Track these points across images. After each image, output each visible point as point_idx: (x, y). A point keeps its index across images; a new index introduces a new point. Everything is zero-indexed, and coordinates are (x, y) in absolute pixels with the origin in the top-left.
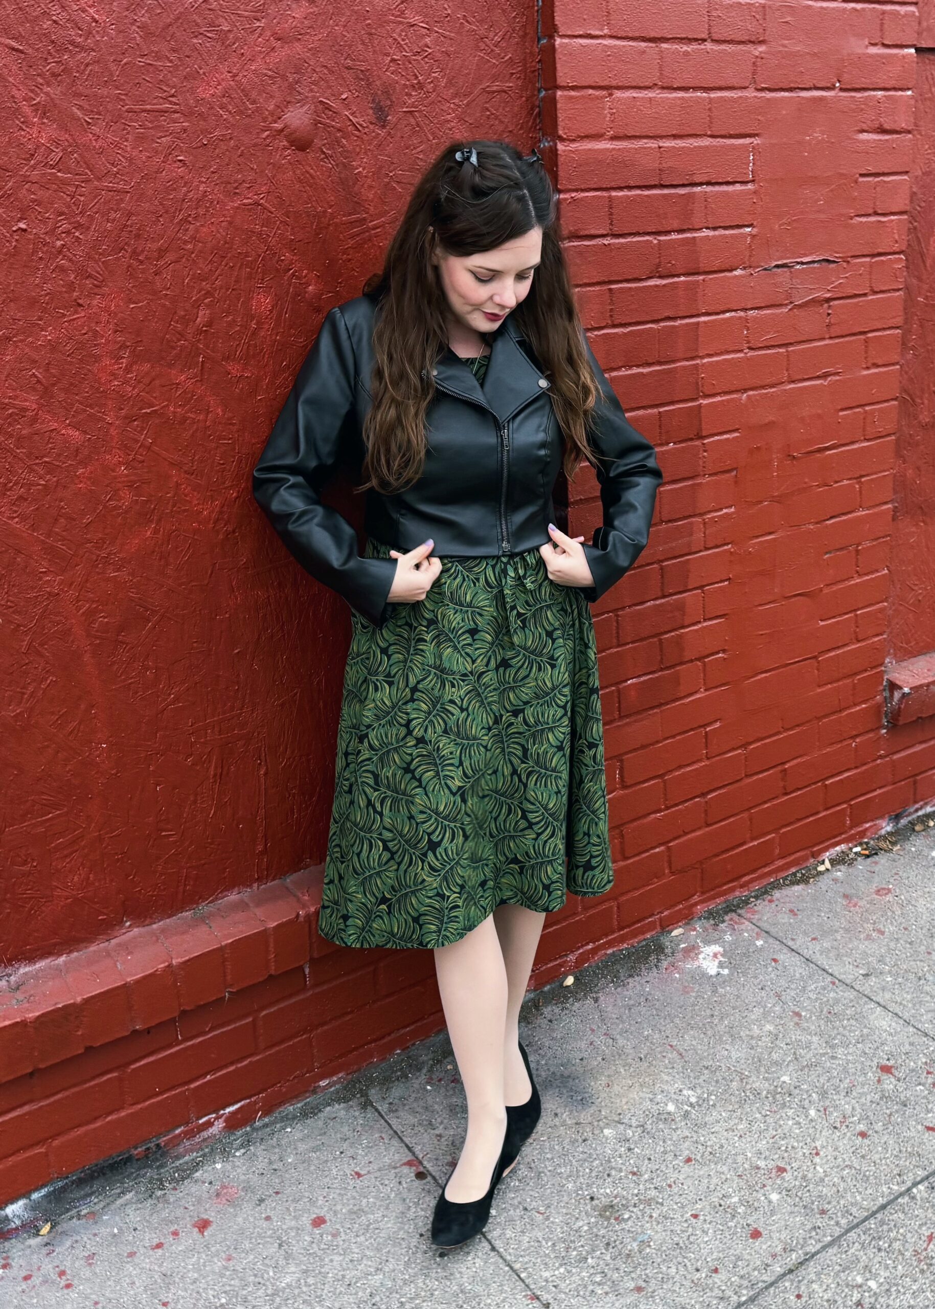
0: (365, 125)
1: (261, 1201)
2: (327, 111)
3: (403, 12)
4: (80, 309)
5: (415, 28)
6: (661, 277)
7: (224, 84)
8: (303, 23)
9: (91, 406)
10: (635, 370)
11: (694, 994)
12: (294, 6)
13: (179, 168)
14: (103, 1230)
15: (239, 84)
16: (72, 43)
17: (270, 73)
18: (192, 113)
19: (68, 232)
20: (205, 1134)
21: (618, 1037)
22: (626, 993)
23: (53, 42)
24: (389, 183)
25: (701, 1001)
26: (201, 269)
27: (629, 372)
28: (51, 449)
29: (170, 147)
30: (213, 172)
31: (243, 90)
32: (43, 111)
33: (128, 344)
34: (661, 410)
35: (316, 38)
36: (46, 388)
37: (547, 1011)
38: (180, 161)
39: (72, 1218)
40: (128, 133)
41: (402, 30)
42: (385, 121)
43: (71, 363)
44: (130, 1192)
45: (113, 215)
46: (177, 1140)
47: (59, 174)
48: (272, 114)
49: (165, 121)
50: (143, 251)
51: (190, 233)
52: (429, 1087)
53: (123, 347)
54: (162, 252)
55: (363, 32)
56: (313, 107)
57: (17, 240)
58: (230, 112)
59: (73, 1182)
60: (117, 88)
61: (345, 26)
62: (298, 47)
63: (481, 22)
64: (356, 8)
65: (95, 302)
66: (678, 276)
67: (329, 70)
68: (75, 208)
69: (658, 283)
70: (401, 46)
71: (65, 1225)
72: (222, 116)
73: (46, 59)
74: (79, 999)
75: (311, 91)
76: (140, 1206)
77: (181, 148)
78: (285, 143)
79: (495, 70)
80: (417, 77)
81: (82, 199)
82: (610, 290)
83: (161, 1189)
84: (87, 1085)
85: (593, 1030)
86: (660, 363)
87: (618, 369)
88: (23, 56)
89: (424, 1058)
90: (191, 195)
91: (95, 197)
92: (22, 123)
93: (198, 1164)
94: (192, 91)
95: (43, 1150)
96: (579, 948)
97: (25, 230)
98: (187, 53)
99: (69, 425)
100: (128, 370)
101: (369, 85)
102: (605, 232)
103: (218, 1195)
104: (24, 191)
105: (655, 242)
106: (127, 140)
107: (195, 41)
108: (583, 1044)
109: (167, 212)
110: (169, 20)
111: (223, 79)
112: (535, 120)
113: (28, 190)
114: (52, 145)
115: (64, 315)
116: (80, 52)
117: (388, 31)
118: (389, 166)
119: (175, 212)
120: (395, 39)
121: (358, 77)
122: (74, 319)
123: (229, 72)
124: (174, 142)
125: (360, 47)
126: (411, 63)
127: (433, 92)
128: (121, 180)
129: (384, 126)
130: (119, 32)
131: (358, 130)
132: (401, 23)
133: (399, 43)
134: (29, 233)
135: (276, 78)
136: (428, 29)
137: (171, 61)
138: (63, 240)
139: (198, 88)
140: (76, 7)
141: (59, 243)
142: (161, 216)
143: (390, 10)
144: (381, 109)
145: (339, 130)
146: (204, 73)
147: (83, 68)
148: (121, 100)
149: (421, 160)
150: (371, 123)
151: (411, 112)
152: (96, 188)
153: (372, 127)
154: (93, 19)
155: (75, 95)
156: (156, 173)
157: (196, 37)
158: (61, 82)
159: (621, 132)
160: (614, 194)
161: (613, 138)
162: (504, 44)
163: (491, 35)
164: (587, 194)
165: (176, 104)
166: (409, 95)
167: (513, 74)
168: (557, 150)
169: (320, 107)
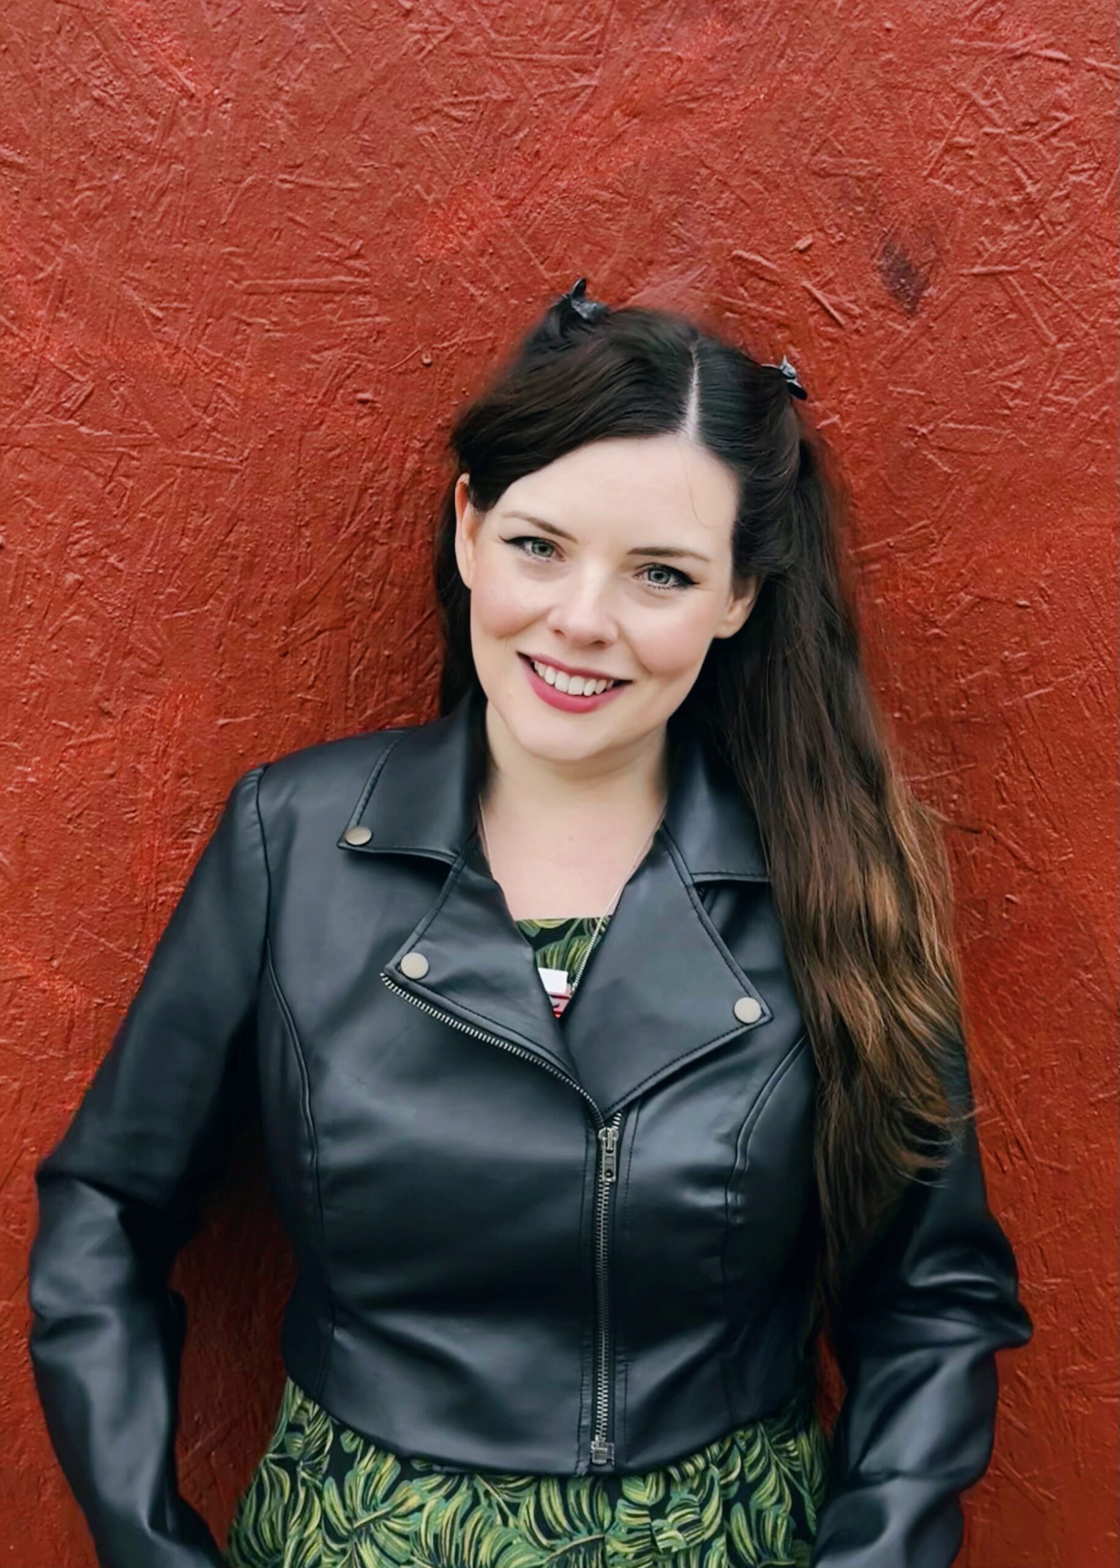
0: (857, 311)
2: (752, 282)
4: (105, 721)
5: (1026, 62)
7: (483, 225)
8: (704, 70)
9: (108, 934)
12: (683, 32)
13: (358, 418)
15: (523, 223)
17: (605, 195)
18: (398, 296)
19: (93, 555)
24: (913, 452)
28: (14, 1018)
29: (341, 370)
31: (531, 239)
35: (737, 105)
38: (364, 402)
40: (245, 341)
43: (75, 837)
45: (195, 520)
47: (83, 429)
49: (333, 312)
50: (257, 603)
54: (299, 607)
55: (871, 82)
56: (713, 271)
58: (495, 290)
61: (817, 73)
62: (687, 129)
64: (854, 25)
65: (141, 709)
67: (766, 181)
68: (112, 503)
70: (981, 110)
75: (713, 232)
77: (368, 372)
80: (1020, 187)
81: (131, 483)
90: (382, 479)
91: (161, 482)
94: (405, 243)
98: (398, 158)
99: (57, 971)
101: (876, 211)
106: (241, 357)
107: (420, 129)
109: (320, 517)
111: (483, 215)
114: (72, 366)
115: (68, 733)
116: (149, 164)
117: (943, 75)
118: (921, 411)
119: (340, 518)
120: (964, 96)
121: (845, 195)
122: (89, 744)
123: (501, 197)
124: (352, 359)
125: (858, 121)
126: (1005, 152)
127: (1069, 221)
128: (221, 443)
129: (912, 313)
130: (240, 116)
131: (838, 325)
132: (988, 52)
133: (974, 103)
134: (9, 553)
135: (620, 205)
136: (1066, 63)
137: (357, 178)
138: (81, 570)
139: (419, 236)
140: (147, 68)
141: (71, 578)
142: (307, 525)
143: (953, 21)
144: (907, 271)
145: (782, 325)
146: (437, 203)
147: (152, 197)
148: (234, 267)
149: (1017, 393)
150: (876, 307)
151: (992, 274)
152: (164, 461)
153: (876, 315)
154: (183, 89)
155: (131, 258)
156: (304, 428)
157: (424, 120)
158: (103, 230)
165: (362, 274)
166: (995, 233)
169: (734, 272)
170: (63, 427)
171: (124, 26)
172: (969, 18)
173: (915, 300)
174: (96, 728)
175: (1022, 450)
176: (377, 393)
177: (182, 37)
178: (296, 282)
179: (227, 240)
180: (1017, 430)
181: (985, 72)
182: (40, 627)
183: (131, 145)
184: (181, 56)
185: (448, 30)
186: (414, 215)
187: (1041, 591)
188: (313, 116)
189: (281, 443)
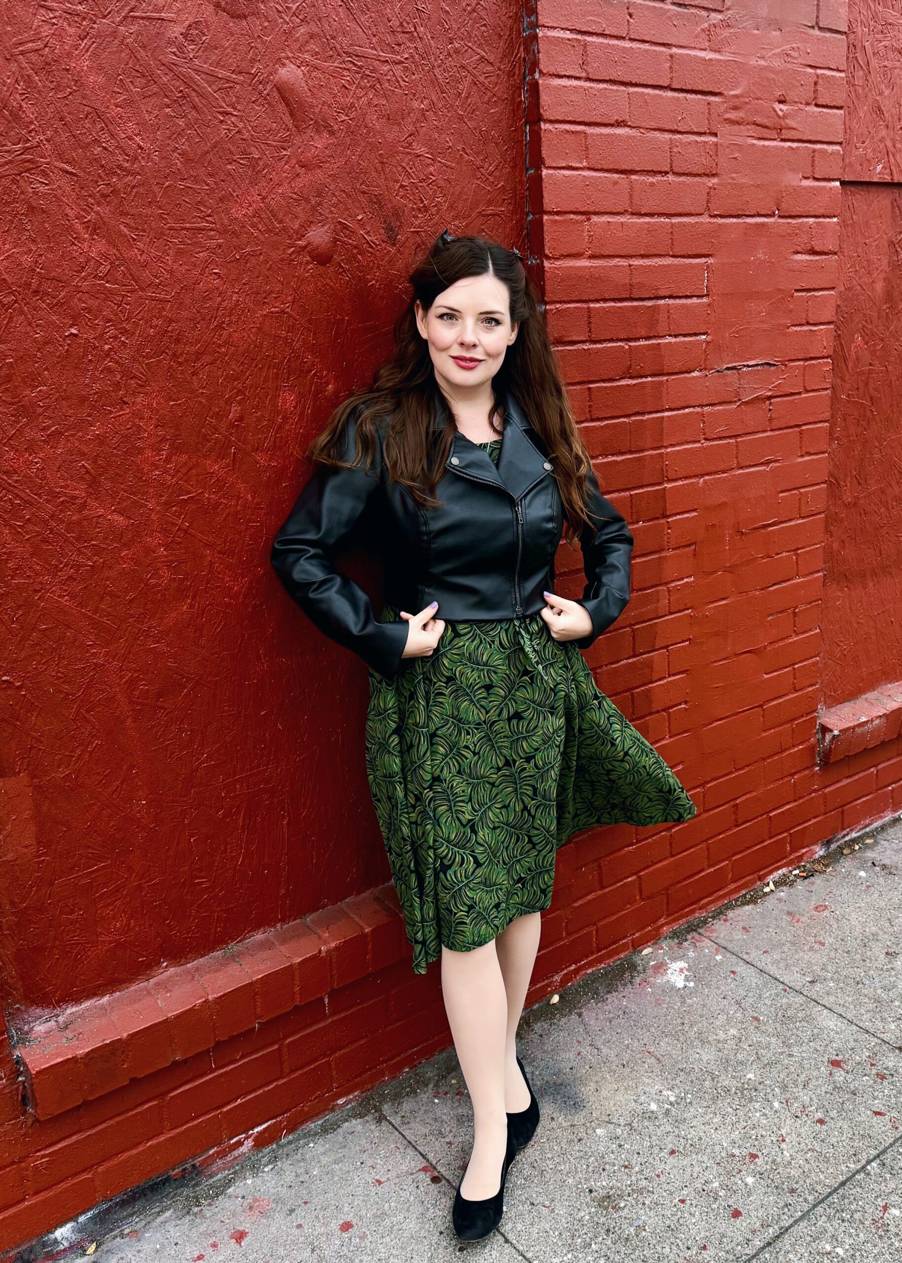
0: (378, 243)
1: (292, 1211)
2: (344, 231)
3: (411, 144)
4: (125, 406)
5: (421, 158)
6: (631, 378)
7: (254, 205)
8: (325, 152)
9: (134, 494)
10: (611, 458)
11: (665, 1006)
12: (316, 137)
13: (214, 280)
14: (146, 1247)
15: (268, 206)
16: (120, 167)
17: (295, 196)
18: (226, 232)
19: (115, 337)
20: (236, 1153)
21: (602, 1047)
22: (605, 1007)
23: (102, 166)
24: (398, 294)
25: (672, 1011)
26: (233, 370)
27: (606, 460)
28: (98, 533)
29: (206, 261)
30: (244, 284)
31: (271, 212)
32: (94, 229)
33: (168, 437)
34: (632, 493)
35: (336, 166)
36: (94, 478)
37: (537, 1027)
38: (216, 273)
39: (115, 1237)
40: (169, 249)
41: (410, 160)
42: (395, 240)
43: (117, 455)
44: (169, 1209)
45: (155, 322)
46: (212, 1159)
47: (107, 285)
48: (297, 233)
49: (202, 238)
50: (182, 354)
51: (224, 338)
52: (436, 1101)
53: (163, 440)
54: (198, 355)
55: (377, 161)
56: (332, 227)
57: (68, 345)
58: (260, 231)
59: (117, 1204)
60: (160, 208)
61: (360, 156)
62: (320, 173)
63: (478, 153)
64: (370, 140)
65: (139, 400)
66: (646, 376)
67: (347, 194)
68: (121, 315)
69: (629, 383)
70: (409, 173)
71: (110, 1244)
72: (252, 234)
73: (97, 182)
74: (125, 1035)
75: (331, 212)
76: (179, 1222)
77: (217, 262)
78: (308, 258)
79: (489, 196)
80: (422, 201)
81: (128, 307)
82: (589, 388)
83: (198, 1206)
84: (130, 1114)
85: (579, 1042)
86: (632, 452)
88: (76, 179)
89: (430, 1075)
90: (225, 304)
91: (141, 306)
92: (75, 238)
93: (230, 1181)
94: (227, 211)
95: (89, 1176)
96: (563, 970)
97: (76, 335)
98: (222, 178)
99: (114, 511)
100: (168, 460)
101: (381, 207)
102: (585, 339)
103: (251, 1208)
104: (76, 300)
105: (627, 347)
106: (168, 255)
107: (229, 167)
108: (572, 1055)
109: (203, 319)
110: (206, 149)
111: (253, 201)
112: (523, 240)
113: (80, 299)
114: (101, 258)
115: (111, 412)
116: (127, 175)
117: (398, 160)
119: (210, 320)
120: (404, 168)
121: (371, 201)
122: (120, 416)
123: (259, 195)
124: (210, 257)
125: (375, 174)
127: (436, 214)
128: (163, 290)
129: (394, 244)
130: (162, 158)
131: (372, 247)
132: (409, 153)
133: (407, 171)
134: (81, 338)
135: (301, 200)
136: (433, 159)
137: (208, 185)
138: (111, 344)
139: (232, 209)
140: (124, 136)
141: (107, 347)
142: (198, 323)
143: (399, 142)
144: (392, 229)
145: (355, 247)
146: (237, 196)
147: (129, 189)
148: (164, 219)
150: (383, 241)
151: (417, 232)
152: (141, 298)
153: (383, 244)
154: (139, 145)
155: (124, 214)
156: (194, 284)
157: (230, 163)
158: (109, 202)
159: (598, 252)
160: (592, 305)
161: (591, 257)
162: (497, 173)
163: (486, 165)
164: (569, 305)
165: (212, 223)
166: (416, 217)
167: (504, 200)
168: (544, 267)
169: (339, 227)
170: (100, 284)
171: (113, 118)
172: (404, 141)
176: (220, 270)
177: (137, 124)
178: (188, 225)
182: (96, 368)
184: (137, 131)
185: (237, 129)
186: (229, 201)
188: (191, 160)
189: (186, 290)
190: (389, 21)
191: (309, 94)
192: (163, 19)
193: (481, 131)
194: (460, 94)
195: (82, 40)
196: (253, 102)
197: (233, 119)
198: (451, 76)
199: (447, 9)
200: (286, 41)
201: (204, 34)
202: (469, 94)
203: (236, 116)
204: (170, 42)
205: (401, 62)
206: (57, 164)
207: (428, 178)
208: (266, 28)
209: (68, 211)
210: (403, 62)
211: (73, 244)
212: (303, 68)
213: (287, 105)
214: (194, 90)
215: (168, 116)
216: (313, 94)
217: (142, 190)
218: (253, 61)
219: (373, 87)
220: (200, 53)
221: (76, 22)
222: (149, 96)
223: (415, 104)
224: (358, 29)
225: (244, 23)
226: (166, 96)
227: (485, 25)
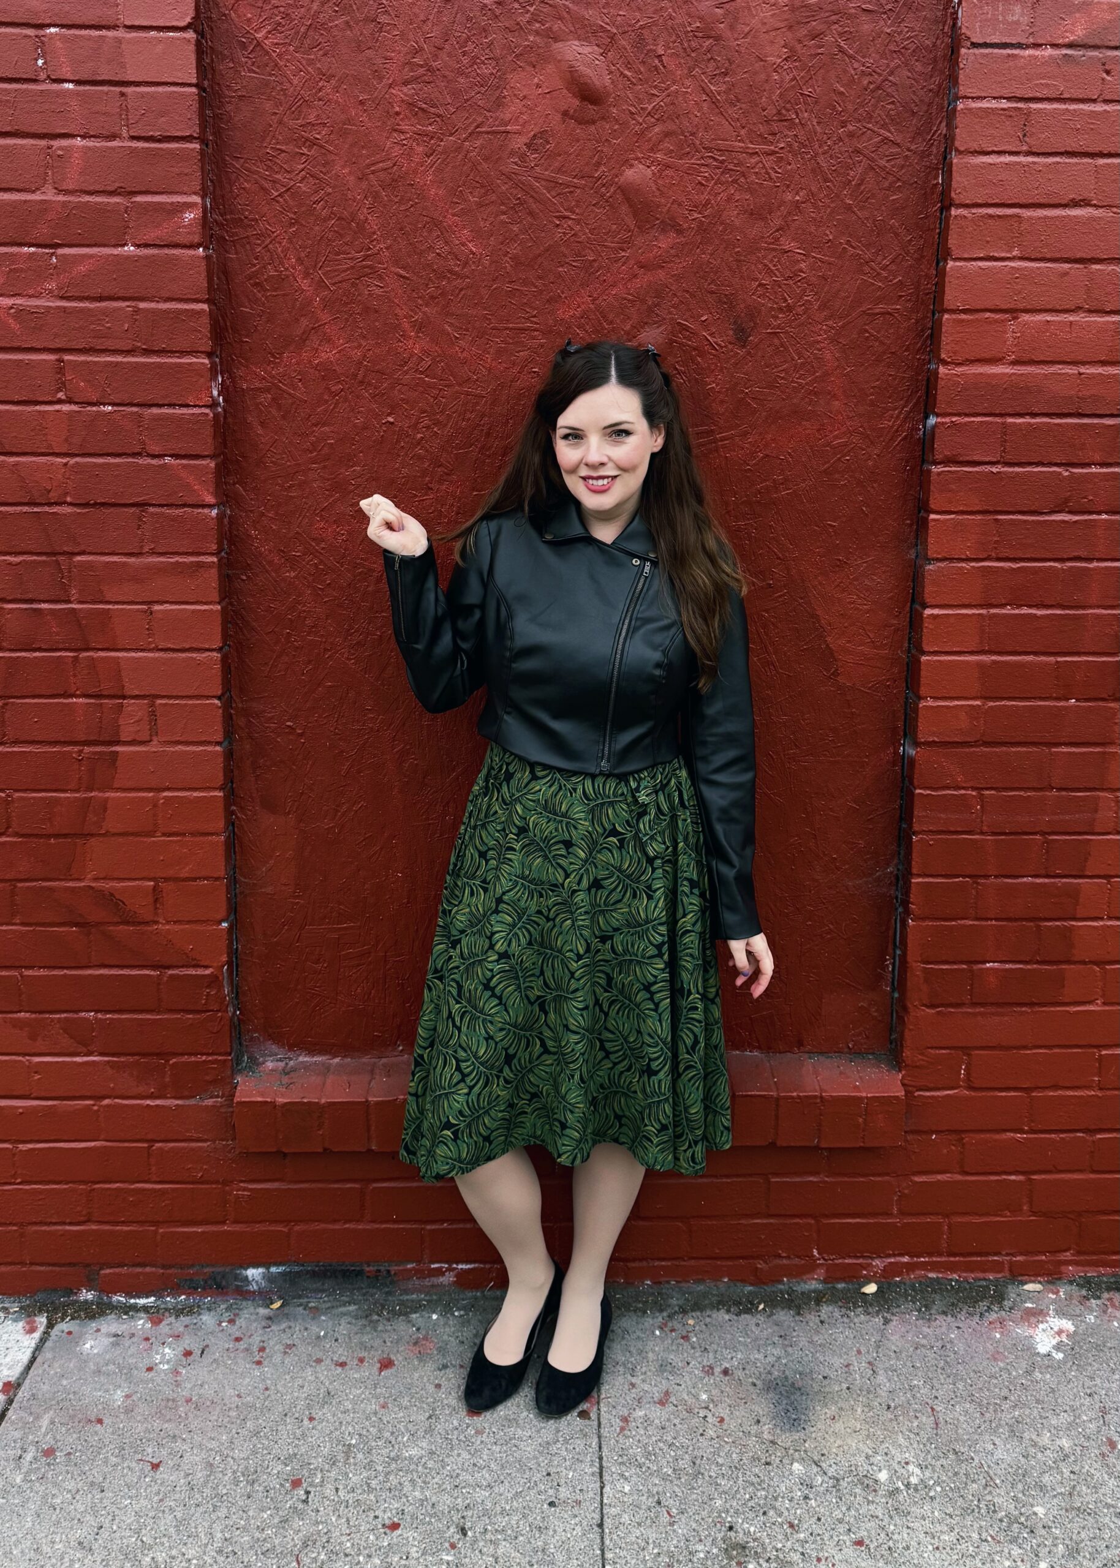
0: (722, 344)
2: (684, 332)
3: (777, 240)
4: (430, 492)
5: (789, 254)
6: (1070, 512)
7: (583, 307)
8: (668, 252)
10: (1025, 611)
12: (661, 237)
13: (532, 378)
15: (598, 307)
17: (630, 297)
18: (550, 332)
19: (428, 428)
24: (743, 399)
27: (1017, 611)
29: (527, 359)
31: (601, 312)
32: (419, 326)
34: (1059, 659)
35: (681, 266)
38: (535, 372)
45: (468, 415)
47: (426, 379)
48: (627, 333)
49: (525, 337)
50: (490, 448)
55: (731, 259)
56: (669, 327)
57: (384, 431)
58: (587, 331)
61: (711, 255)
62: (661, 274)
63: (868, 246)
64: (726, 237)
66: (1099, 513)
67: (691, 295)
68: (436, 408)
69: (1066, 519)
70: (772, 271)
72: (579, 334)
73: (427, 285)
75: (670, 313)
77: (537, 361)
79: (879, 293)
80: (786, 301)
81: (444, 400)
82: (996, 520)
86: (1063, 607)
87: (1003, 606)
91: (455, 399)
92: (401, 336)
94: (553, 312)
97: (392, 423)
98: (551, 280)
101: (731, 308)
102: (995, 460)
105: (1067, 474)
107: (560, 269)
110: (538, 252)
111: (583, 303)
112: (926, 341)
114: (423, 355)
115: (416, 496)
116: (457, 279)
117: (759, 257)
118: (746, 384)
120: (766, 265)
121: (720, 301)
122: (423, 500)
123: (590, 296)
124: (531, 356)
125: (727, 273)
126: (780, 287)
127: (804, 314)
128: (479, 386)
129: (744, 346)
130: (492, 262)
131: (715, 349)
132: (774, 250)
133: (769, 268)
134: (396, 426)
135: (635, 301)
136: (804, 255)
137: (536, 287)
138: (423, 433)
139: (558, 310)
140: (457, 242)
141: (419, 436)
142: (511, 418)
143: (763, 237)
144: (743, 330)
145: (695, 349)
146: (566, 298)
147: (457, 292)
148: (487, 319)
149: (783, 378)
150: (730, 343)
151: (774, 333)
152: (457, 392)
153: (730, 347)
154: (471, 251)
155: (448, 314)
156: (512, 382)
157: (562, 266)
158: (438, 303)
159: (1026, 357)
160: (1010, 420)
161: (1014, 363)
162: (893, 267)
163: (879, 258)
164: (972, 419)
165: (536, 323)
166: (776, 318)
167: (901, 296)
168: (938, 373)
169: (678, 328)
170: (419, 378)
171: (450, 226)
172: (769, 237)
173: (745, 342)
174: (427, 494)
175: (783, 399)
176: (540, 369)
177: (471, 231)
178: (511, 325)
179: (485, 309)
180: (782, 392)
181: (774, 257)
182: (406, 454)
183: (450, 271)
184: (471, 238)
185: (573, 232)
186: (556, 302)
187: (789, 454)
188: (521, 263)
189: (503, 387)
190: (764, 111)
191: (657, 193)
192: (508, 132)
193: (875, 220)
194: (850, 181)
195: (429, 157)
196: (594, 205)
197: (570, 222)
198: (840, 162)
199: (842, 89)
200: (637, 142)
201: (548, 143)
202: (862, 181)
203: (573, 219)
204: (512, 153)
205: (773, 153)
206: (393, 269)
207: (796, 275)
208: (615, 131)
209: (398, 311)
210: (777, 153)
211: (400, 341)
212: (653, 168)
213: (631, 206)
214: (532, 196)
215: (503, 222)
216: (662, 194)
217: (469, 292)
218: (598, 164)
219: (735, 181)
220: (542, 161)
221: (425, 141)
222: (486, 205)
223: (789, 197)
224: (724, 121)
225: (592, 128)
226: (503, 204)
227: (893, 103)
